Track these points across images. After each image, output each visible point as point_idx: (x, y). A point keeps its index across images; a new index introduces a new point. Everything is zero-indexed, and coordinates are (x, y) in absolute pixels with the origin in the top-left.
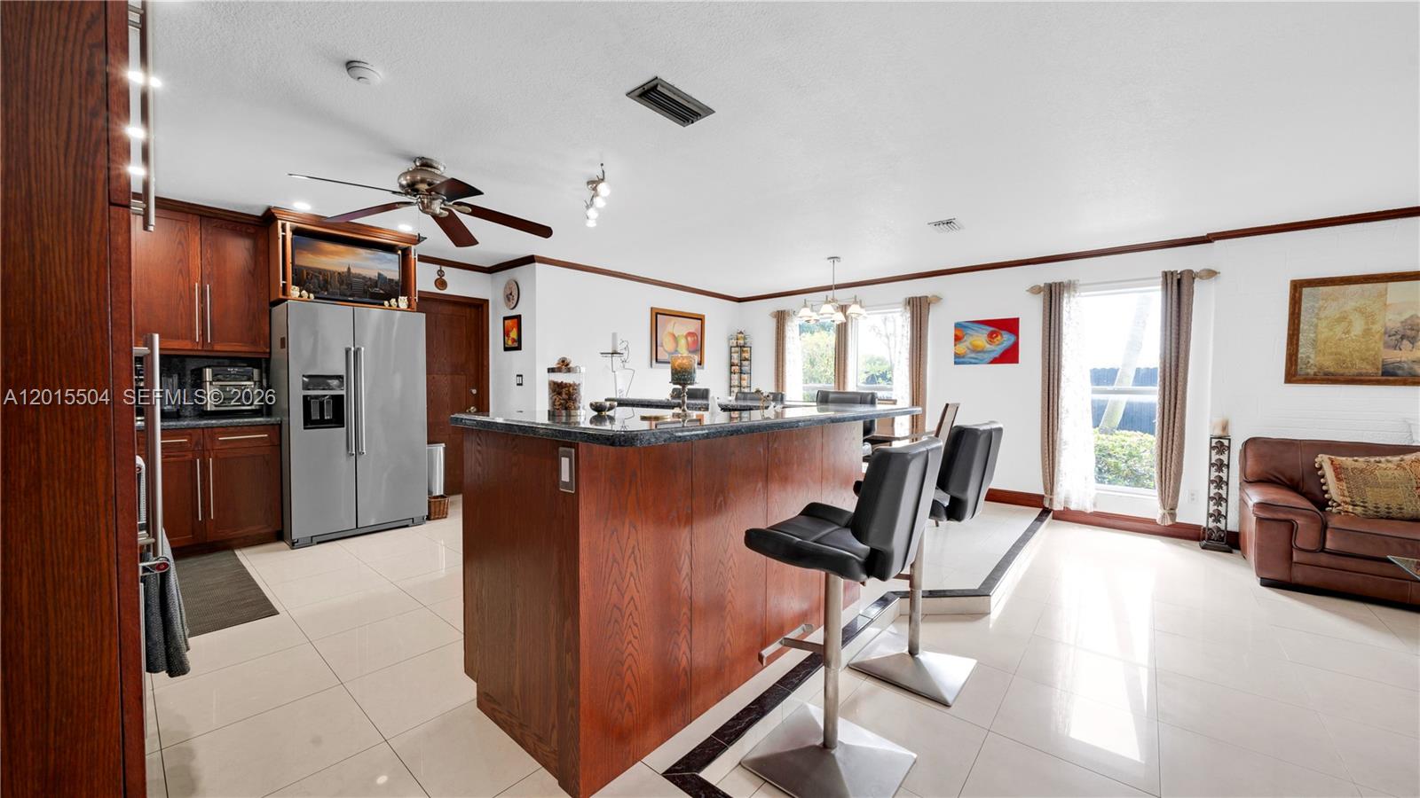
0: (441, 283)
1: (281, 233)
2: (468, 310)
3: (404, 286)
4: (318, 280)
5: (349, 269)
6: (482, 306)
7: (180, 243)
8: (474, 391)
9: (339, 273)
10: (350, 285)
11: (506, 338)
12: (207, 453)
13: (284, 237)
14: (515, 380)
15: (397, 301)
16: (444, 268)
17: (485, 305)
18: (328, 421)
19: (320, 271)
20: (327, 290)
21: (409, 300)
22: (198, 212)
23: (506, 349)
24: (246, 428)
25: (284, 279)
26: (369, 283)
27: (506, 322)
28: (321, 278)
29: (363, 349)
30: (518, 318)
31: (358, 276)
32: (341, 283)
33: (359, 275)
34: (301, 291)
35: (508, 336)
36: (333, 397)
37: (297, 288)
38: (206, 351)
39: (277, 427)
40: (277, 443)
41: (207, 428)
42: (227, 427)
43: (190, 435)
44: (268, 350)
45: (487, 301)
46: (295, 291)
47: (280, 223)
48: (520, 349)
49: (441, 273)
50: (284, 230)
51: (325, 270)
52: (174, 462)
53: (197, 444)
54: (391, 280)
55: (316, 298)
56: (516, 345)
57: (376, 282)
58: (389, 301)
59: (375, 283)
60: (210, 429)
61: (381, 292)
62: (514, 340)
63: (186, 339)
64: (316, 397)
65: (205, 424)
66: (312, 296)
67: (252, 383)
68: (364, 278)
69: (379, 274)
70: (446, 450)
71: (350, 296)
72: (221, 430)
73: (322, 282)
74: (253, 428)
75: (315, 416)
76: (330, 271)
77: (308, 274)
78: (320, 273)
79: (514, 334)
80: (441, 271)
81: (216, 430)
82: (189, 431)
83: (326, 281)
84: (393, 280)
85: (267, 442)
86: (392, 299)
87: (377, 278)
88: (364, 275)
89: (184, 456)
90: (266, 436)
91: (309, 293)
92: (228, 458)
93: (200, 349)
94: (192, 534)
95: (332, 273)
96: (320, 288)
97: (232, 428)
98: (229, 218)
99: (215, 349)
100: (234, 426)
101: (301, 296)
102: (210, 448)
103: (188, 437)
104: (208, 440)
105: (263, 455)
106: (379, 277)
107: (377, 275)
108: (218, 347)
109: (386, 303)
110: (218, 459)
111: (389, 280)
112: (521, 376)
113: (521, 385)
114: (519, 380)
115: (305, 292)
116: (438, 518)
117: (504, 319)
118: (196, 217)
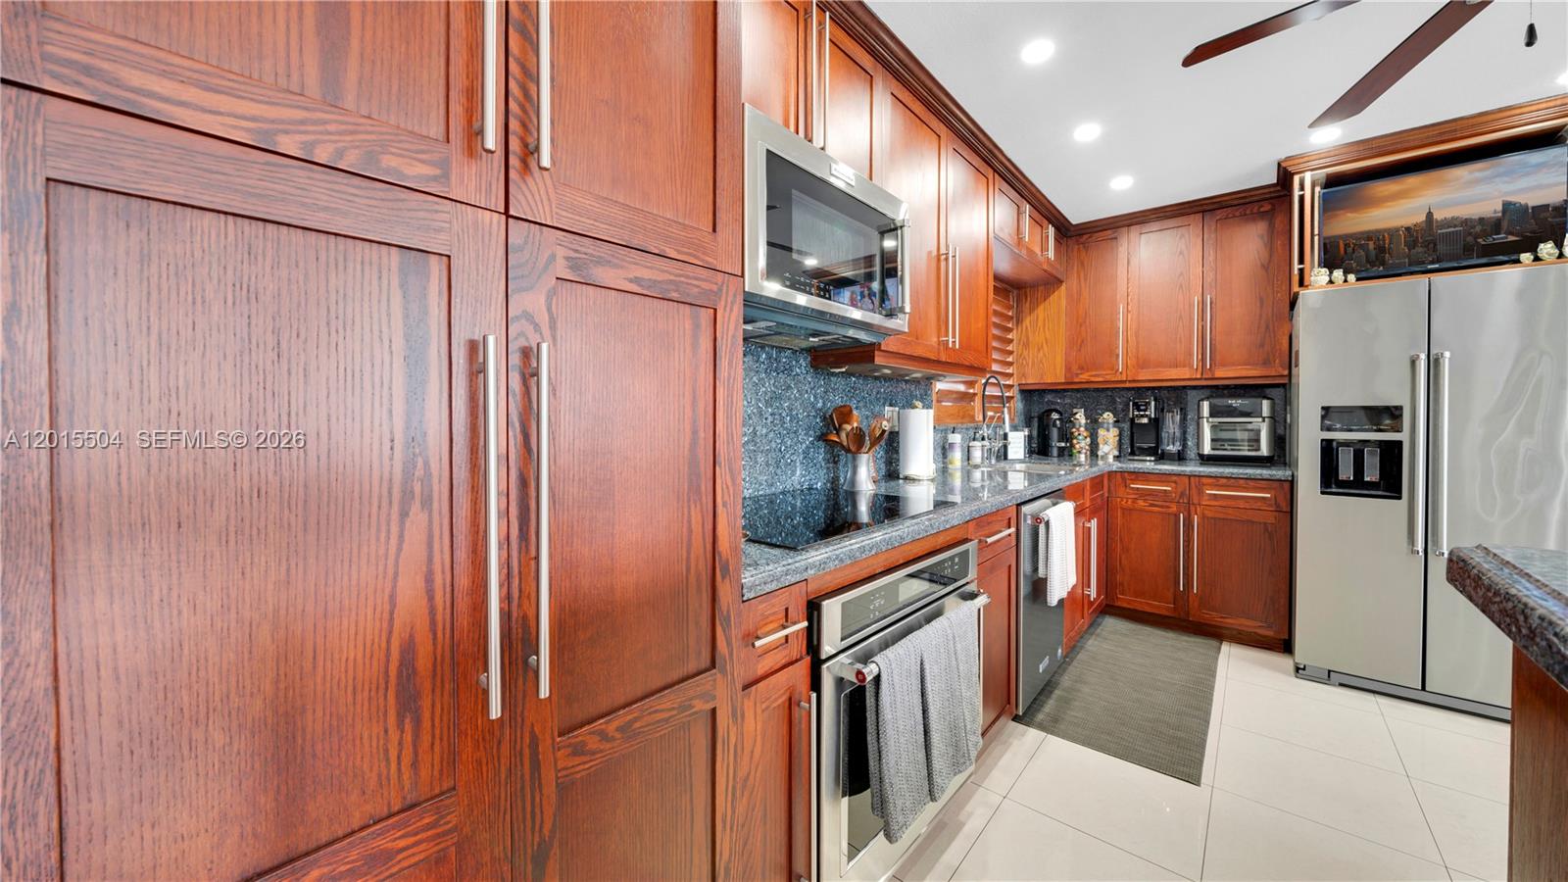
1: (1297, 193)
4: (1365, 249)
5: (1430, 214)
7: (1181, 253)
9: (1408, 229)
10: (1432, 243)
12: (1192, 508)
13: (1302, 199)
15: (1559, 247)
19: (1369, 236)
20: (1383, 263)
22: (1200, 209)
24: (1242, 481)
25: (1302, 261)
26: (1478, 229)
28: (1372, 246)
29: (1447, 354)
31: (1452, 222)
32: (1412, 244)
33: (1455, 219)
34: (1331, 274)
36: (1381, 444)
37: (1326, 270)
38: (1206, 379)
39: (1287, 486)
40: (1285, 507)
41: (1195, 476)
42: (1216, 477)
43: (1175, 482)
44: (1286, 372)
46: (1319, 276)
47: (1296, 179)
50: (1302, 188)
51: (1380, 231)
52: (1159, 512)
53: (1182, 495)
54: (1543, 208)
55: (1358, 280)
57: (1498, 222)
58: (1533, 249)
59: (1495, 225)
60: (1197, 478)
61: (1511, 238)
63: (1184, 366)
64: (1347, 444)
65: (1191, 471)
66: (1352, 277)
67: (1260, 420)
68: (1466, 222)
69: (1507, 206)
71: (1432, 263)
72: (1212, 480)
73: (1374, 251)
74: (1251, 483)
75: (1346, 472)
76: (1385, 230)
77: (1346, 246)
78: (1369, 239)
81: (1204, 480)
82: (1174, 478)
83: (1381, 250)
84: (1548, 205)
85: (1270, 505)
86: (1542, 246)
87: (1500, 214)
88: (1465, 217)
89: (1168, 507)
90: (1269, 495)
91: (1345, 273)
92: (1215, 518)
93: (1199, 376)
94: (1174, 604)
95: (1393, 232)
96: (1368, 261)
97: (1224, 481)
98: (1236, 202)
99: (1216, 376)
100: (1226, 478)
101: (1331, 282)
102: (1196, 501)
103: (1173, 485)
104: (1194, 491)
105: (1265, 524)
106: (1504, 211)
107: (1501, 208)
108: (1219, 373)
109: (1526, 257)
110: (1203, 517)
111: (1533, 208)
115: (1338, 274)
118: (1198, 215)
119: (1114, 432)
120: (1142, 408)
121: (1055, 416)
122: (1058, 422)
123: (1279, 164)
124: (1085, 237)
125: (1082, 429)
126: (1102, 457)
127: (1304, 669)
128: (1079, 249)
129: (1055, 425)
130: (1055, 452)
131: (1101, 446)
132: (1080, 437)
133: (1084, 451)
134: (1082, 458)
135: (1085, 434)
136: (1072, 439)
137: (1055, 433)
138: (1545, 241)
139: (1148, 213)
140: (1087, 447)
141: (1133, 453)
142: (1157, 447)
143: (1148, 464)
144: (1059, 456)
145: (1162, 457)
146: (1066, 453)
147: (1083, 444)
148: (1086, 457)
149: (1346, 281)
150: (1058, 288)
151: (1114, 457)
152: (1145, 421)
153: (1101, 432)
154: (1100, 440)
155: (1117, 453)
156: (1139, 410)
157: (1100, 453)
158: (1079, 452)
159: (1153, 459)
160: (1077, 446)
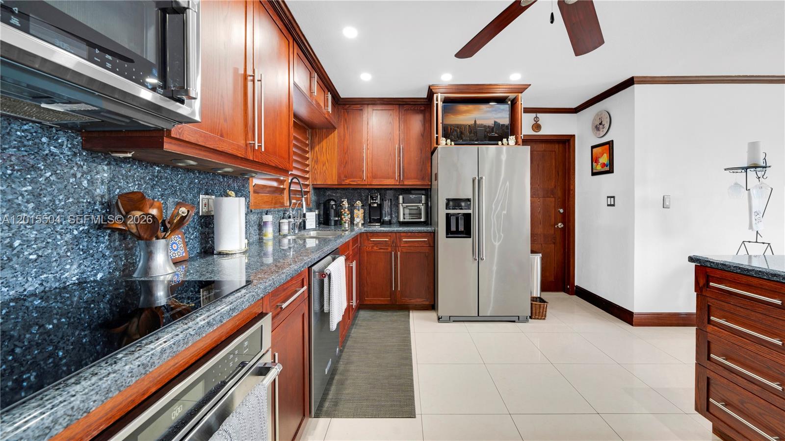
0: (537, 127)
1: (435, 102)
2: (557, 146)
3: (512, 129)
4: (457, 132)
5: (475, 121)
6: (569, 141)
7: (390, 123)
8: (561, 211)
9: (469, 125)
10: (476, 133)
11: (594, 164)
12: (397, 249)
13: (437, 104)
14: (604, 202)
15: (508, 140)
16: (539, 115)
17: (572, 139)
18: (461, 232)
19: (459, 126)
20: (462, 139)
21: (517, 138)
22: (397, 103)
23: (594, 174)
24: (417, 233)
25: (437, 133)
26: (488, 129)
27: (594, 150)
28: (458, 131)
29: (484, 178)
30: (610, 144)
31: (481, 126)
32: (470, 132)
33: (482, 124)
34: (446, 141)
35: (597, 161)
36: (464, 215)
37: (444, 139)
38: (401, 185)
39: (432, 234)
40: (432, 245)
41: (398, 232)
42: (407, 232)
43: (390, 236)
44: (430, 183)
45: (574, 135)
46: (443, 141)
47: (435, 95)
48: (613, 172)
49: (536, 119)
50: (437, 100)
51: (461, 125)
52: (383, 252)
53: (393, 242)
54: (503, 125)
55: (455, 144)
56: (607, 169)
57: (493, 128)
58: (502, 141)
59: (492, 129)
61: (496, 135)
62: (604, 165)
63: (392, 179)
64: (454, 215)
65: (397, 230)
66: (453, 143)
67: (422, 204)
68: (485, 126)
69: (495, 122)
70: (542, 259)
71: (476, 141)
72: (405, 234)
73: (459, 133)
74: (420, 234)
75: (453, 228)
76: (463, 125)
77: (451, 129)
79: (604, 159)
80: (536, 117)
81: (402, 234)
82: (390, 234)
83: (461, 133)
84: (504, 125)
85: (427, 244)
86: (504, 139)
87: (493, 125)
88: (485, 124)
89: (387, 249)
90: (426, 239)
91: (451, 141)
92: (406, 252)
93: (398, 184)
94: (390, 297)
95: (465, 126)
96: (457, 137)
97: (410, 234)
98: (412, 103)
99: (405, 184)
100: (411, 232)
101: (446, 144)
102: (399, 245)
103: (389, 237)
104: (398, 240)
105: (425, 253)
106: (495, 124)
107: (493, 123)
108: (406, 183)
109: (500, 143)
110: (402, 253)
111: (502, 125)
112: (614, 197)
113: (613, 205)
114: (611, 201)
115: (449, 141)
116: (538, 319)
117: (593, 147)
118: (397, 106)
119: (362, 211)
120: (374, 198)
121: (332, 203)
122: (334, 206)
123: (429, 87)
124: (348, 106)
125: (346, 210)
126: (356, 224)
127: (441, 318)
128: (344, 111)
129: (332, 208)
130: (333, 223)
131: (355, 219)
132: (346, 214)
133: (347, 222)
134: (347, 225)
135: (348, 213)
136: (342, 215)
137: (332, 212)
138: (505, 138)
139: (376, 100)
140: (349, 220)
141: (370, 222)
142: (381, 218)
143: (377, 228)
144: (335, 225)
145: (383, 223)
146: (339, 223)
147: (347, 218)
148: (348, 225)
149: (451, 144)
150: (334, 132)
151: (362, 224)
152: (375, 205)
153: (356, 211)
154: (355, 216)
155: (363, 222)
156: (373, 200)
157: (355, 222)
158: (345, 222)
159: (379, 224)
160: (344, 219)
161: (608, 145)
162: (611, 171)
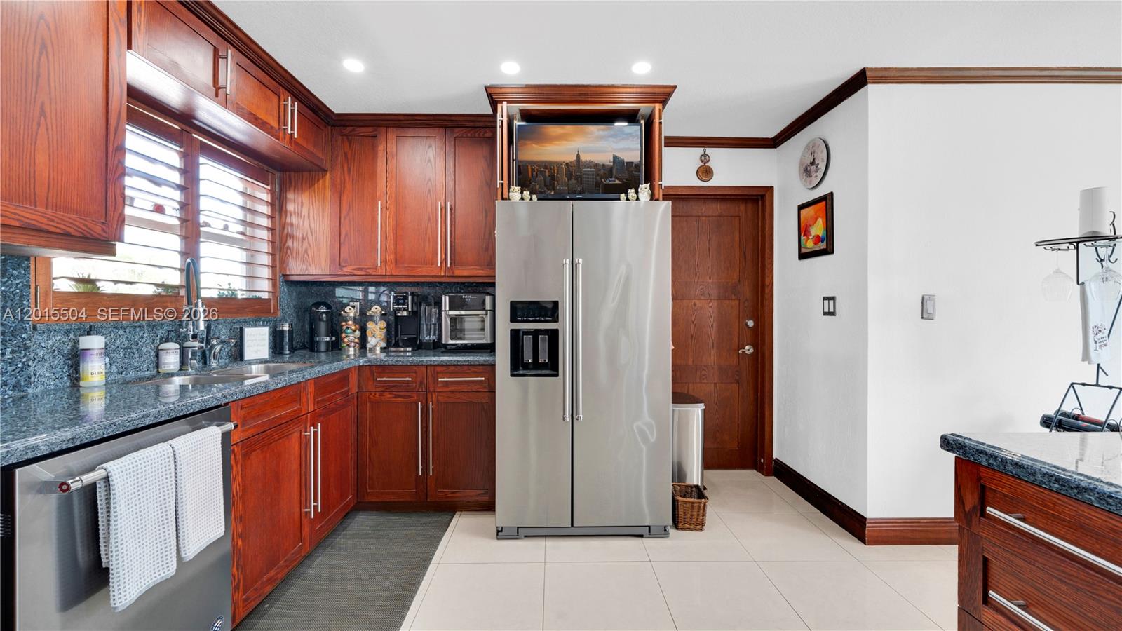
0: (705, 171)
1: (499, 119)
2: (743, 207)
3: (647, 171)
4: (544, 176)
5: (578, 156)
6: (763, 197)
8: (751, 323)
9: (567, 164)
10: (579, 178)
11: (803, 238)
12: (429, 396)
14: (818, 306)
15: (637, 192)
17: (767, 194)
18: (543, 367)
19: (547, 165)
20: (553, 188)
21: (652, 188)
22: (441, 124)
23: (803, 256)
24: (465, 368)
26: (602, 172)
27: (804, 212)
28: (547, 174)
30: (828, 200)
31: (589, 164)
32: (569, 177)
33: (591, 162)
34: (522, 193)
35: (807, 233)
36: (548, 332)
37: (520, 189)
38: (448, 277)
41: (431, 365)
42: (447, 365)
43: (415, 372)
45: (772, 188)
46: (515, 193)
48: (832, 252)
49: (705, 158)
50: (502, 115)
51: (551, 163)
52: (403, 403)
53: (421, 383)
54: (630, 164)
55: (538, 199)
56: (822, 246)
57: (611, 169)
58: (626, 193)
59: (608, 171)
60: (433, 367)
61: (617, 182)
62: (818, 239)
63: (432, 264)
64: (528, 332)
66: (535, 197)
68: (596, 165)
69: (615, 158)
71: (580, 193)
72: (444, 368)
73: (548, 179)
74: (472, 369)
75: (528, 357)
76: (555, 163)
77: (533, 170)
78: (546, 167)
79: (818, 229)
80: (704, 154)
81: (439, 369)
82: (416, 369)
83: (553, 177)
84: (632, 163)
85: (485, 387)
86: (629, 191)
87: (612, 164)
88: (596, 162)
89: (410, 397)
90: (483, 379)
91: (531, 194)
92: (446, 403)
93: (443, 274)
94: (416, 489)
95: (559, 164)
96: (546, 186)
97: (453, 368)
99: (456, 274)
100: (454, 365)
101: (522, 199)
102: (432, 389)
103: (414, 375)
104: (430, 379)
105: (482, 403)
106: (614, 162)
107: (612, 160)
108: (457, 272)
109: (623, 196)
110: (438, 404)
111: (627, 163)
112: (833, 298)
113: (833, 314)
114: (829, 306)
115: (527, 193)
116: (689, 529)
117: (801, 207)
118: (441, 129)
119: (382, 324)
120: (401, 301)
121: (323, 309)
122: (324, 316)
124: (349, 129)
125: (350, 322)
126: (371, 349)
127: (501, 531)
128: (343, 139)
129: (321, 320)
130: (323, 347)
131: (369, 339)
132: (349, 331)
133: (353, 344)
134: (351, 351)
135: (353, 328)
136: (342, 333)
137: (323, 327)
138: (631, 188)
139: (401, 118)
140: (356, 340)
141: (396, 345)
142: (416, 339)
143: (407, 356)
144: (327, 350)
145: (418, 346)
146: (336, 347)
147: (351, 337)
148: (355, 351)
149: (531, 199)
150: (323, 177)
151: (381, 348)
152: (405, 314)
153: (370, 325)
154: (368, 332)
155: (384, 345)
156: (398, 304)
157: (369, 346)
158: (348, 345)
159: (410, 349)
160: (346, 340)
161: (824, 203)
162: (829, 250)
